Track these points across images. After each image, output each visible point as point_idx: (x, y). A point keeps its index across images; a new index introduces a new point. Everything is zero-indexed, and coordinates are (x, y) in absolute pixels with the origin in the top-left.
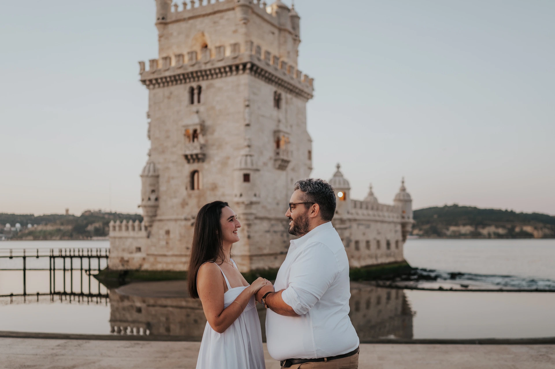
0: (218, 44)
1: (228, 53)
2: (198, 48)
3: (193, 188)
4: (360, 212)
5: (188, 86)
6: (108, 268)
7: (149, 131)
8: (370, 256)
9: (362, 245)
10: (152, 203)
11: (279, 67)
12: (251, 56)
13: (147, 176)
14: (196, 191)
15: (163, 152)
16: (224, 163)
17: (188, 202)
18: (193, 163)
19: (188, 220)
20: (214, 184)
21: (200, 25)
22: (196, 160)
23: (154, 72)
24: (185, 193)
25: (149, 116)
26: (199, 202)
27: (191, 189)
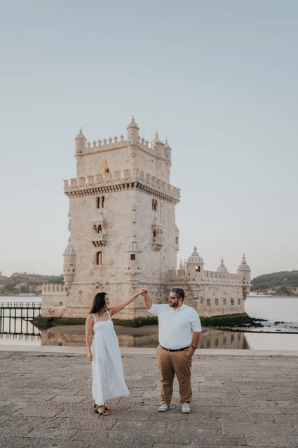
0: (116, 170)
1: (122, 176)
2: (102, 172)
3: (98, 264)
4: (211, 279)
5: (96, 196)
6: (40, 316)
7: (69, 225)
8: (218, 310)
9: (213, 302)
10: (71, 273)
11: (156, 184)
12: (137, 178)
13: (68, 255)
14: (100, 265)
15: (79, 239)
16: (119, 247)
17: (94, 273)
18: (98, 247)
19: (94, 284)
20: (111, 261)
21: (104, 157)
22: (100, 245)
23: (74, 187)
24: (92, 266)
25: (70, 215)
26: (101, 272)
27: (96, 264)
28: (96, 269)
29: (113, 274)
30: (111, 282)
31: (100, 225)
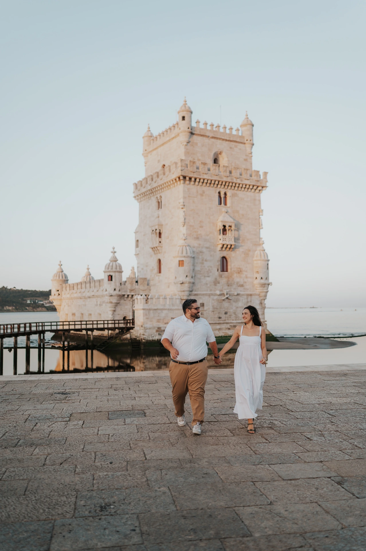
14: (225, 273)
17: (219, 281)
18: (224, 251)
19: (220, 295)
20: (239, 268)
21: (219, 145)
22: (228, 249)
23: (194, 172)
24: (217, 273)
25: (184, 205)
26: (228, 281)
27: (221, 271)
28: (221, 276)
29: (242, 283)
30: (242, 293)
31: (229, 226)
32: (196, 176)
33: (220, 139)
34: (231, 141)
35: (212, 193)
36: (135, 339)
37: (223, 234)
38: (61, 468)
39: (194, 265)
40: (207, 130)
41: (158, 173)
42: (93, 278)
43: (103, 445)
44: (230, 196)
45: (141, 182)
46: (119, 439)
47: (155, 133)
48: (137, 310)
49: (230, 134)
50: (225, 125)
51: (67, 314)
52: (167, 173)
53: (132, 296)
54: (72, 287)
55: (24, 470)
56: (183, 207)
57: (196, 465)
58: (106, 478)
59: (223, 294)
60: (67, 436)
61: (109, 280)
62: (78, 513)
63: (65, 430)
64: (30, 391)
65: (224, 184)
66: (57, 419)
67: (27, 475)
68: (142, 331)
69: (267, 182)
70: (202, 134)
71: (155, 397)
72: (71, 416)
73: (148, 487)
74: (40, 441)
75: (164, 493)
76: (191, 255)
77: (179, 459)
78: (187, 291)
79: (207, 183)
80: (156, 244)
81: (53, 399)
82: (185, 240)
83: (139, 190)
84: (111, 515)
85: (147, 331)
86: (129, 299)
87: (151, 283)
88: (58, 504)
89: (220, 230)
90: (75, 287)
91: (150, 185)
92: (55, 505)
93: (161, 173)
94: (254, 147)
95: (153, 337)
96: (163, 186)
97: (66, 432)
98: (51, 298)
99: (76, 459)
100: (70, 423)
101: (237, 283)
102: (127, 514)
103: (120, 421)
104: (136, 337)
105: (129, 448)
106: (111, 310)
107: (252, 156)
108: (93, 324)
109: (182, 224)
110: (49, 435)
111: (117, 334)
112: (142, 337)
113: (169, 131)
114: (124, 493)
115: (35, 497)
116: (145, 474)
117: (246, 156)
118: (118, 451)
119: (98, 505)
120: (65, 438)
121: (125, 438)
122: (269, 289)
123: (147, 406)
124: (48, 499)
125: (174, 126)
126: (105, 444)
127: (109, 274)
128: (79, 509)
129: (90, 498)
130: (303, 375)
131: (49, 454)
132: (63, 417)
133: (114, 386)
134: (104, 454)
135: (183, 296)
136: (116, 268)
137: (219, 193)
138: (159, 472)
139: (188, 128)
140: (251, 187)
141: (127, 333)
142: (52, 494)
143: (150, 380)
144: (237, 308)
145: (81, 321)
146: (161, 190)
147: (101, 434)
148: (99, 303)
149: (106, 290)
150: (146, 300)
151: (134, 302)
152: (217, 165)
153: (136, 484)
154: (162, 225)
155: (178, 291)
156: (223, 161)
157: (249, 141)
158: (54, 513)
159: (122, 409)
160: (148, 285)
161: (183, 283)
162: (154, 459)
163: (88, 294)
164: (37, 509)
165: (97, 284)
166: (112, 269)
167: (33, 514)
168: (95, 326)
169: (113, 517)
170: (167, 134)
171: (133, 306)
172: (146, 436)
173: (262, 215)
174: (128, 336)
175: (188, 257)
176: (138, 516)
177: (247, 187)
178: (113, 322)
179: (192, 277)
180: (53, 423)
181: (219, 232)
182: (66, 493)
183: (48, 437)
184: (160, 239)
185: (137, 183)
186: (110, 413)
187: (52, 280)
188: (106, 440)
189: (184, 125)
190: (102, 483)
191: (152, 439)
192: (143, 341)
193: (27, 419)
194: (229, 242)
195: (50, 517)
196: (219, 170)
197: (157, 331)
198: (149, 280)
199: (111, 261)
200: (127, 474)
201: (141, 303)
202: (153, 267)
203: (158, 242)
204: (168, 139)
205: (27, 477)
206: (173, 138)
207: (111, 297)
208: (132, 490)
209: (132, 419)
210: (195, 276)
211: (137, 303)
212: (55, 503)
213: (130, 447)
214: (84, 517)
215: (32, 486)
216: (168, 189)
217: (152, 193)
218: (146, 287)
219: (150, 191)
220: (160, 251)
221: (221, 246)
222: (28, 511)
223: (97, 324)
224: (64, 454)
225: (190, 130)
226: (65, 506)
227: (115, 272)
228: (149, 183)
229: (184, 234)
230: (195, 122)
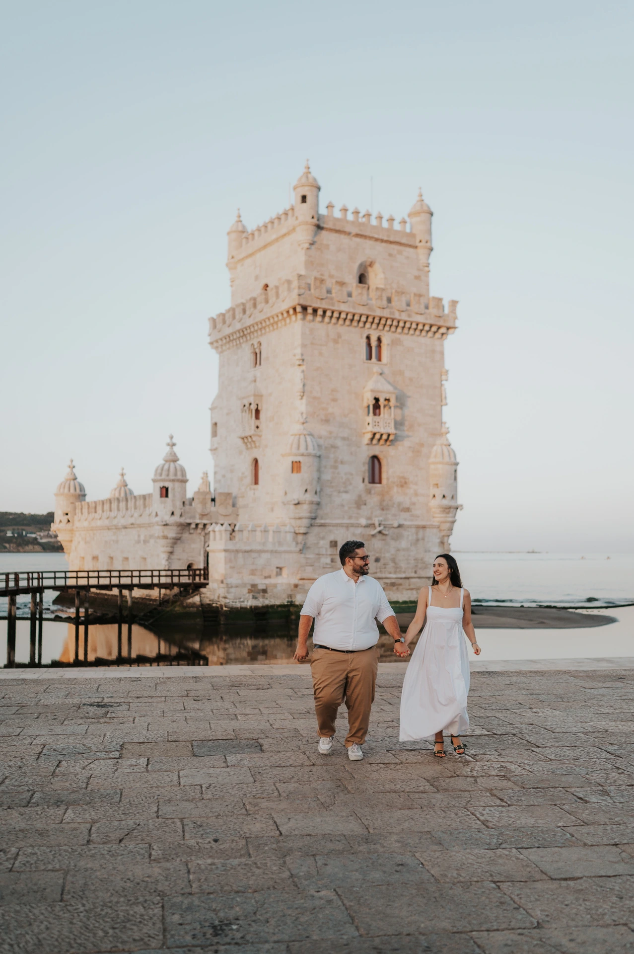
3: (373, 482)
14: (377, 486)
17: (365, 501)
18: (375, 445)
19: (367, 526)
20: (404, 478)
21: (369, 251)
22: (382, 442)
23: (322, 299)
24: (361, 486)
25: (303, 360)
26: (382, 501)
27: (370, 483)
28: (369, 492)
29: (407, 504)
30: (407, 523)
31: (386, 400)
32: (326, 307)
33: (371, 238)
34: (391, 242)
35: (355, 337)
36: (209, 605)
37: (375, 414)
38: (121, 848)
39: (319, 470)
40: (347, 222)
41: (255, 299)
42: (131, 492)
43: (193, 805)
44: (388, 345)
45: (224, 315)
46: (222, 794)
47: (251, 227)
48: (213, 551)
49: (390, 230)
50: (379, 213)
51: (83, 558)
52: (272, 299)
53: (205, 525)
54: (94, 507)
55: (53, 852)
56: (300, 362)
57: (378, 846)
58: (211, 870)
59: (373, 525)
60: (121, 787)
61: (161, 496)
62: (173, 940)
63: (116, 774)
64: (36, 699)
65: (376, 321)
66: (98, 753)
67: (59, 861)
68: (221, 591)
69: (456, 318)
70: (337, 228)
71: (273, 715)
72: (122, 749)
73: (296, 888)
74: (72, 795)
75: (330, 902)
76: (315, 452)
77: (344, 836)
78: (305, 518)
79: (345, 320)
80: (251, 431)
81: (82, 716)
82: (303, 423)
83: (219, 331)
84: (237, 944)
85: (233, 590)
86: (199, 531)
87: (240, 502)
88: (129, 920)
89: (368, 407)
90: (99, 508)
91: (240, 321)
92: (124, 922)
93: (261, 299)
94: (433, 253)
95: (243, 602)
96: (264, 325)
97: (119, 780)
98: (54, 527)
99: (148, 832)
100: (124, 763)
101: (399, 504)
102: (266, 942)
103: (217, 759)
104: (211, 602)
105: (244, 811)
106: (165, 552)
107: (429, 271)
108: (132, 577)
109: (299, 394)
110: (88, 784)
111: (176, 595)
112: (223, 602)
113: (276, 221)
114: (253, 901)
115: (84, 905)
116: (285, 862)
117: (419, 270)
118: (225, 818)
119: (207, 924)
120: (118, 791)
121: (233, 793)
122: (457, 517)
123: (262, 731)
124: (110, 911)
125: (286, 214)
126: (197, 803)
127: (162, 484)
128: (172, 930)
129: (189, 908)
130: (542, 678)
131: (94, 822)
132: (108, 750)
133: (192, 693)
134: (199, 823)
135: (299, 527)
136: (176, 475)
137: (368, 338)
138: (310, 861)
139: (313, 218)
140: (427, 328)
141: (195, 594)
142: (115, 899)
143: (258, 683)
144: (398, 550)
145: (110, 571)
146: (261, 331)
147: (185, 784)
148: (142, 538)
149: (157, 515)
150: (231, 534)
151: (207, 537)
152: (364, 287)
153: (271, 883)
154: (261, 396)
155: (290, 518)
156: (376, 278)
157: (423, 243)
158: (125, 937)
159: (216, 736)
160: (234, 505)
161: (298, 503)
162: (297, 835)
163: (123, 522)
164: (92, 930)
165: (140, 503)
166: (168, 475)
167: (85, 939)
168: (136, 581)
169: (241, 948)
170: (273, 228)
171: (206, 545)
172: (271, 789)
173: (447, 380)
174: (196, 599)
175: (309, 455)
176: (288, 947)
177: (420, 327)
178: (169, 573)
179: (316, 493)
180: (90, 761)
181: (367, 409)
182: (141, 899)
183: (86, 788)
184: (257, 421)
185: (215, 317)
186: (195, 744)
187: (56, 495)
188: (197, 797)
189: (304, 212)
190: (206, 879)
191: (285, 795)
192: (224, 609)
193: (40, 753)
194: (384, 428)
195: (120, 945)
196: (368, 295)
197: (250, 591)
198: (235, 498)
199: (166, 461)
200: (250, 863)
201: (221, 539)
202: (243, 473)
203: (253, 427)
204: (274, 237)
205: (60, 866)
206: (284, 235)
207: (166, 527)
208: (266, 895)
209: (239, 756)
210: (321, 490)
211: (215, 539)
212: (123, 919)
213: (246, 810)
214: (184, 947)
215: (72, 883)
216: (274, 330)
217: (244, 337)
218: (230, 509)
219: (239, 332)
220: (257, 444)
221: (370, 436)
222: (75, 933)
223: (140, 576)
224: (123, 822)
225: (315, 221)
226: (145, 925)
227: (173, 481)
228: (237, 317)
229: (302, 414)
230: (326, 205)
